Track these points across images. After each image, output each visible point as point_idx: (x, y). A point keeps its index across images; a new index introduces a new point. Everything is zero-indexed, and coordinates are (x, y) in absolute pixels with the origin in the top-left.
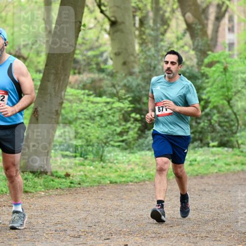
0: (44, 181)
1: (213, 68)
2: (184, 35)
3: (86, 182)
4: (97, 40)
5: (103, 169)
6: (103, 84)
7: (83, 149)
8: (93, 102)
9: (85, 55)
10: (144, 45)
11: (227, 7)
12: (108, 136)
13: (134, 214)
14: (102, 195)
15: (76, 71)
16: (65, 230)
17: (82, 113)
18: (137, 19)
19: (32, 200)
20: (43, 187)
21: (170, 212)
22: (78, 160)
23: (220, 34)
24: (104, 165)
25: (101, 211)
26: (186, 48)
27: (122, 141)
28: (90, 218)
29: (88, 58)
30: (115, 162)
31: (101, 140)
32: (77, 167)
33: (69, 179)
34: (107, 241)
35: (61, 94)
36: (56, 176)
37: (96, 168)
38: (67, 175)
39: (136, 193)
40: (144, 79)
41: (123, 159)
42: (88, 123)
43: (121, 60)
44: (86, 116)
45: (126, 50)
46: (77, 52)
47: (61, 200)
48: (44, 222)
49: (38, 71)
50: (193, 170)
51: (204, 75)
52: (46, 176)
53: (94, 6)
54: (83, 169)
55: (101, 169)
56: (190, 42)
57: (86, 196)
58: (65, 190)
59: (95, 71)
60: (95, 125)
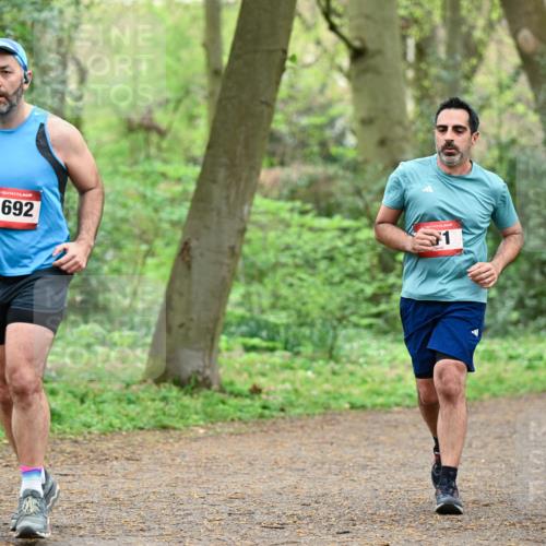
0: (203, 404)
2: (515, 79)
3: (298, 407)
4: (322, 92)
5: (335, 378)
6: (335, 188)
7: (291, 333)
8: (311, 229)
9: (295, 124)
10: (427, 102)
12: (346, 304)
13: (404, 477)
14: (333, 434)
15: (276, 160)
16: (251, 513)
17: (288, 253)
18: (411, 43)
19: (176, 445)
20: (202, 416)
21: (485, 472)
22: (279, 357)
24: (337, 367)
25: (330, 471)
26: (520, 108)
27: (378, 315)
28: (305, 486)
29: (304, 130)
30: (361, 360)
31: (331, 312)
32: (277, 372)
33: (260, 398)
34: (345, 536)
35: (242, 211)
36: (231, 393)
37: (319, 374)
38: (256, 391)
39: (408, 431)
41: (379, 355)
42: (304, 276)
43: (374, 135)
44: (297, 260)
45: (386, 111)
47: (240, 444)
48: (204, 494)
49: (192, 160)
50: (536, 379)
52: (209, 393)
53: (314, 16)
54: (292, 378)
55: (330, 377)
56: (529, 95)
57: (297, 437)
58: (250, 424)
59: (318, 159)
60: (318, 280)
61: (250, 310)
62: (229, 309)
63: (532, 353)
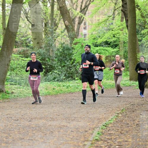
0: (2, 96)
1: (77, 46)
2: (64, 31)
3: (21, 96)
4: (26, 33)
6: (28, 52)
7: (20, 81)
8: (23, 60)
10: (47, 35)
11: (84, 18)
13: (42, 110)
15: (16, 46)
16: (11, 117)
17: (19, 65)
18: (44, 23)
20: (2, 98)
21: (58, 109)
22: (17, 86)
23: (80, 30)
25: (27, 109)
28: (22, 112)
29: (22, 40)
32: (17, 89)
33: (13, 94)
34: (30, 122)
35: (10, 57)
36: (7, 93)
37: (25, 89)
40: (46, 50)
42: (22, 70)
43: (36, 41)
44: (21, 67)
45: (39, 37)
46: (17, 38)
47: (9, 103)
48: (2, 114)
50: (68, 90)
51: (73, 48)
52: (3, 93)
53: (24, 18)
54: (20, 90)
55: (27, 90)
56: (67, 34)
57: (21, 102)
58: (11, 99)
61: (11, 77)
62: (7, 76)
63: (67, 85)
